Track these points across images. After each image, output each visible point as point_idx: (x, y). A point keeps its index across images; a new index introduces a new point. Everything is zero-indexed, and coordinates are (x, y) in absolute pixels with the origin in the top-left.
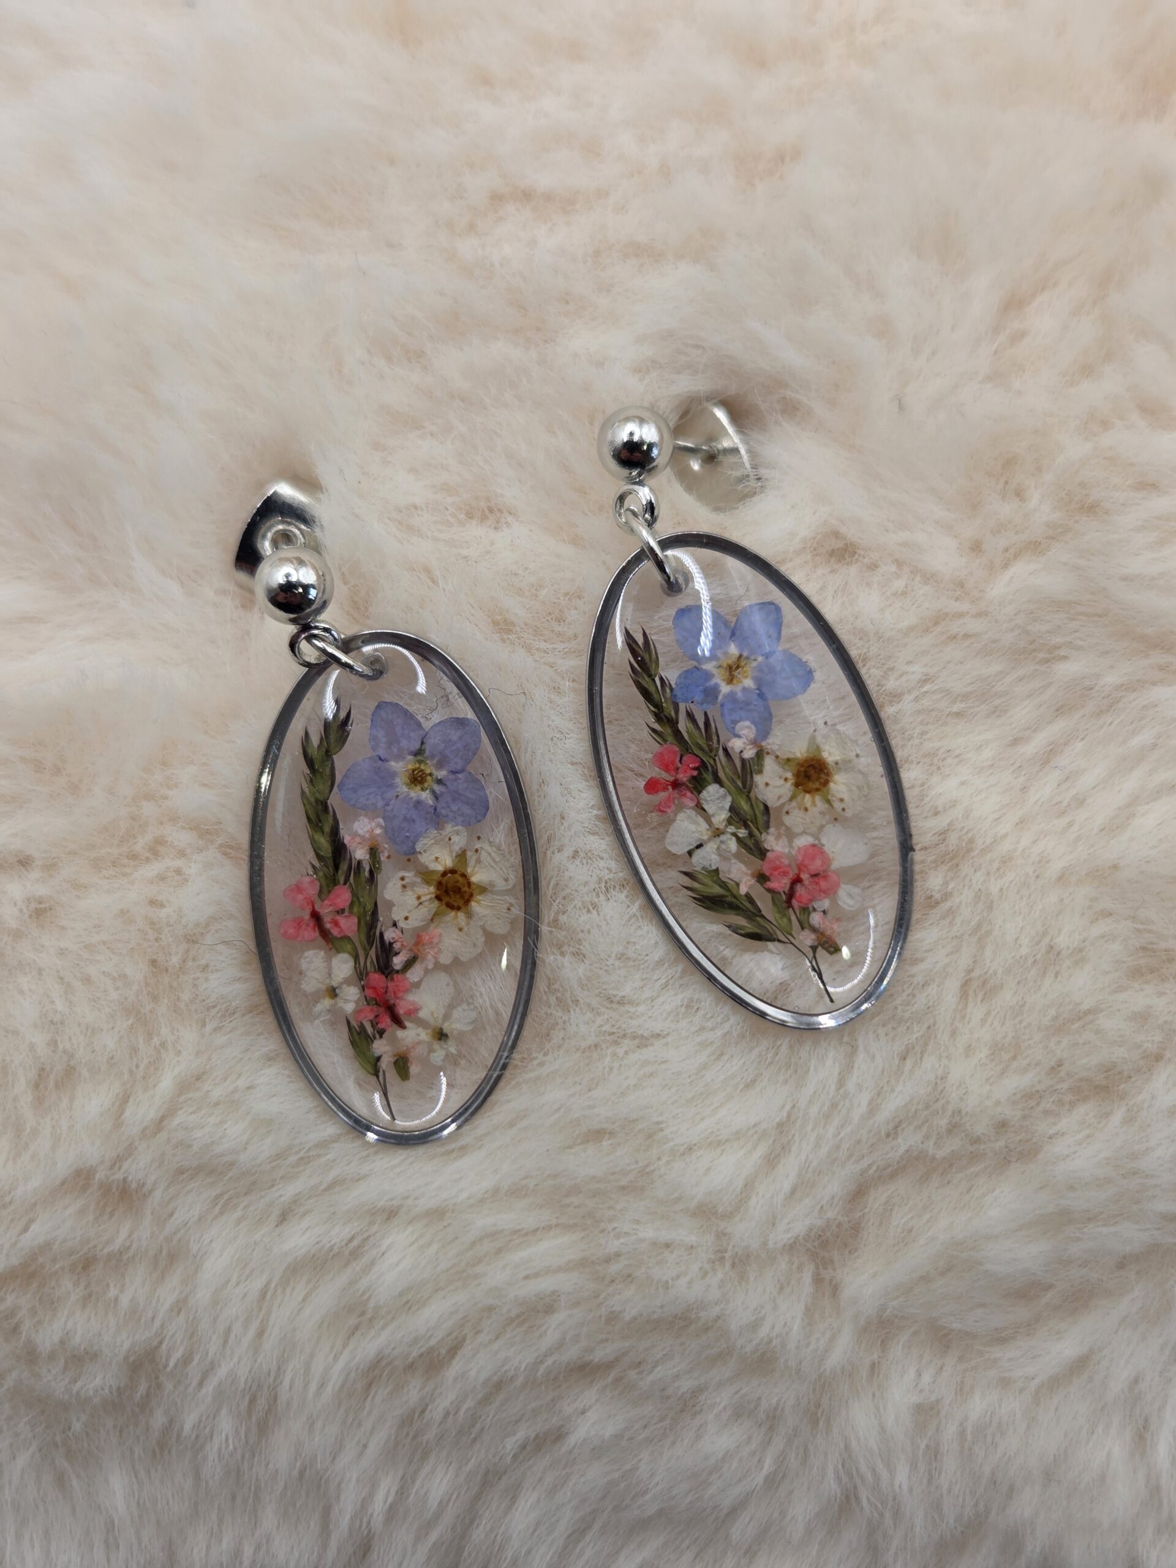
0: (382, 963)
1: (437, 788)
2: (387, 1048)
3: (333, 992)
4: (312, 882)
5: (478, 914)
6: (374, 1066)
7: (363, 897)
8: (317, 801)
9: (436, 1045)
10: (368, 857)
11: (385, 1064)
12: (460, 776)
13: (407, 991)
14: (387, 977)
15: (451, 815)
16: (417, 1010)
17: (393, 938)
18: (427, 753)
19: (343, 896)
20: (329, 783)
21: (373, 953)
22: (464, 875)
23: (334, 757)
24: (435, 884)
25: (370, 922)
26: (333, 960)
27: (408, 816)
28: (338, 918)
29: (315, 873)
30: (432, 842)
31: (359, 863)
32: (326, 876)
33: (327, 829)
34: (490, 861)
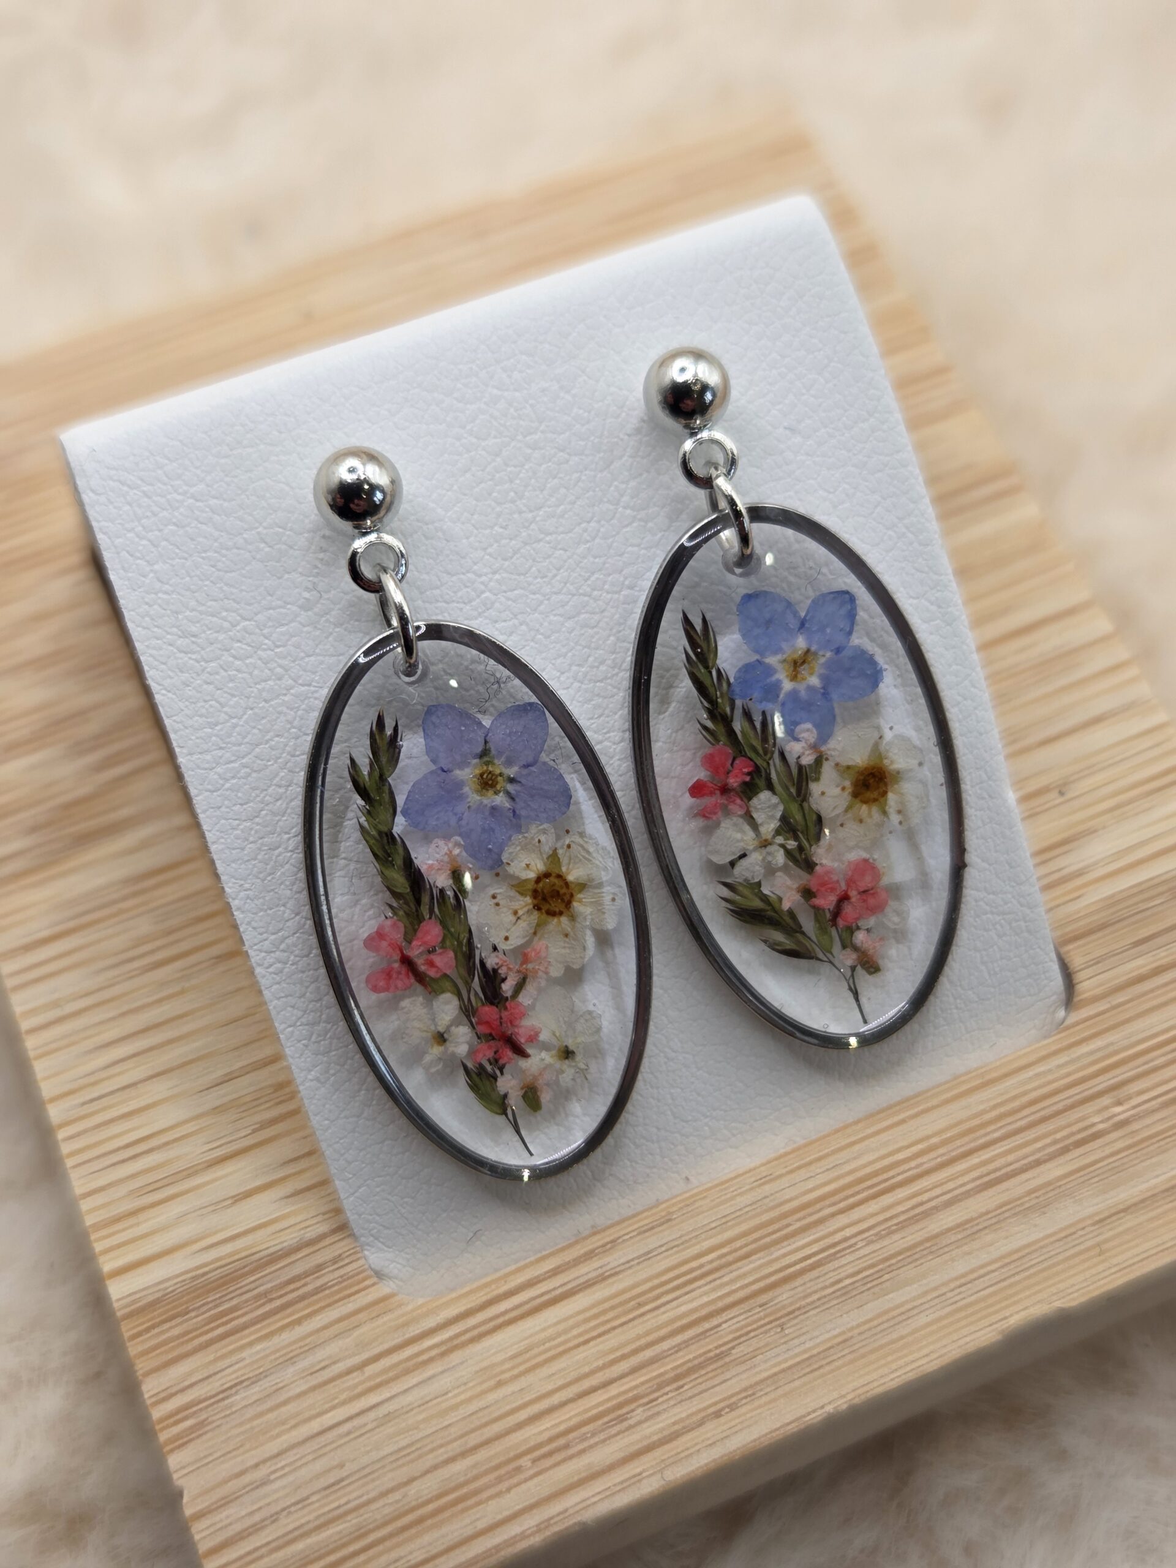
0: (489, 994)
1: (510, 787)
2: (514, 1082)
3: (441, 1038)
4: (394, 925)
5: (582, 914)
6: (500, 1105)
7: (453, 927)
8: (380, 833)
9: (564, 1065)
10: (451, 882)
11: (515, 1101)
12: (533, 769)
13: (523, 1015)
14: (499, 1007)
15: (532, 814)
16: (537, 1034)
17: (497, 964)
18: (493, 752)
19: (432, 931)
20: (391, 810)
21: (476, 984)
22: (559, 876)
23: (390, 779)
24: (530, 893)
25: (467, 952)
26: (434, 1003)
27: (486, 826)
28: (432, 956)
29: (395, 913)
30: (518, 848)
31: (442, 891)
32: (407, 914)
33: (399, 861)
34: (585, 853)
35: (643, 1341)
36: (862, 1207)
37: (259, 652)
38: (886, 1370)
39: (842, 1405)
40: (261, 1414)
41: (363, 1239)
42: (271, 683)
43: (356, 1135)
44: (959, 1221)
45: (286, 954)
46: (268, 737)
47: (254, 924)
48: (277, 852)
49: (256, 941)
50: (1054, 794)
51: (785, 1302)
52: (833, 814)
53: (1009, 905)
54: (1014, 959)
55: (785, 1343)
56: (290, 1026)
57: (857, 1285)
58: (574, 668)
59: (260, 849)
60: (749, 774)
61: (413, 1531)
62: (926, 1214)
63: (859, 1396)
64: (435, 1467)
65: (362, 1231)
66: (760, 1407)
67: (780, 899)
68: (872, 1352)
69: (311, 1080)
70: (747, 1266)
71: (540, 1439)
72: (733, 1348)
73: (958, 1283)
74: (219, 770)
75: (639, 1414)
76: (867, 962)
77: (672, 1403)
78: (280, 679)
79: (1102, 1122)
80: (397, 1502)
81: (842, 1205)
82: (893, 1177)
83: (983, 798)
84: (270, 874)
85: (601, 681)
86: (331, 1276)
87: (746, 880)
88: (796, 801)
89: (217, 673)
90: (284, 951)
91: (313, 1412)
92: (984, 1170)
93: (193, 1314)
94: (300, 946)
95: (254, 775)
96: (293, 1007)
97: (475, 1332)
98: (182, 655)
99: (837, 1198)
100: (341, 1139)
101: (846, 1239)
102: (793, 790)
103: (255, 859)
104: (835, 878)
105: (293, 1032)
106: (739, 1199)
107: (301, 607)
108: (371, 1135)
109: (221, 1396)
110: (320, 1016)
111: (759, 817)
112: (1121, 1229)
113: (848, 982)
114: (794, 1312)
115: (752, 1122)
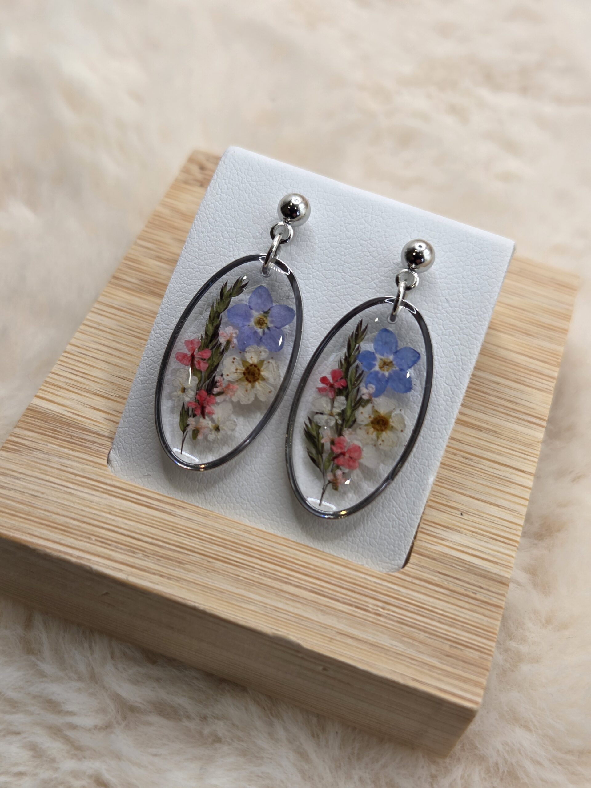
0: (209, 388)
1: (266, 330)
2: (194, 423)
3: (184, 390)
4: (198, 342)
5: (256, 388)
6: (184, 427)
7: (215, 358)
9: (213, 432)
10: (225, 343)
11: (190, 429)
12: (278, 330)
13: (213, 404)
14: (208, 394)
15: (266, 343)
16: (213, 413)
17: (218, 380)
18: (269, 315)
19: (207, 354)
20: (225, 307)
21: (207, 382)
22: (259, 370)
23: (232, 298)
24: (246, 367)
25: (213, 368)
26: (190, 377)
27: (249, 335)
28: (201, 361)
29: (201, 339)
30: (253, 350)
31: (220, 344)
32: (205, 343)
33: (215, 324)
34: (272, 370)
35: (162, 539)
36: (268, 564)
37: (230, 240)
39: (201, 607)
41: (114, 446)
42: (226, 251)
43: (139, 409)
44: (294, 593)
46: (212, 265)
48: (186, 301)
49: (159, 322)
50: (459, 513)
51: (216, 567)
52: (360, 423)
53: (404, 518)
54: (392, 540)
55: (204, 577)
56: (147, 357)
57: (243, 581)
58: (319, 318)
59: (182, 296)
60: (342, 386)
61: (43, 526)
62: (286, 583)
64: (67, 517)
66: (177, 586)
67: (323, 437)
68: (227, 602)
69: (140, 379)
70: (216, 548)
71: (104, 536)
72: (187, 564)
73: (275, 608)
74: (190, 263)
75: (140, 556)
76: (335, 484)
77: (152, 561)
78: (230, 252)
79: (372, 608)
80: (47, 515)
82: (287, 564)
83: (421, 472)
85: (324, 329)
86: (95, 447)
87: (317, 422)
88: (352, 409)
89: (213, 236)
90: (164, 332)
91: (51, 474)
92: (318, 587)
93: (47, 424)
95: (199, 273)
97: (118, 495)
98: (208, 223)
99: (263, 555)
101: (254, 567)
102: (353, 404)
103: (179, 297)
104: (345, 444)
105: (146, 359)
106: (233, 529)
107: (253, 237)
108: (143, 413)
109: (31, 449)
111: (336, 404)
112: (344, 641)
113: (324, 486)
114: (215, 571)
115: (261, 517)
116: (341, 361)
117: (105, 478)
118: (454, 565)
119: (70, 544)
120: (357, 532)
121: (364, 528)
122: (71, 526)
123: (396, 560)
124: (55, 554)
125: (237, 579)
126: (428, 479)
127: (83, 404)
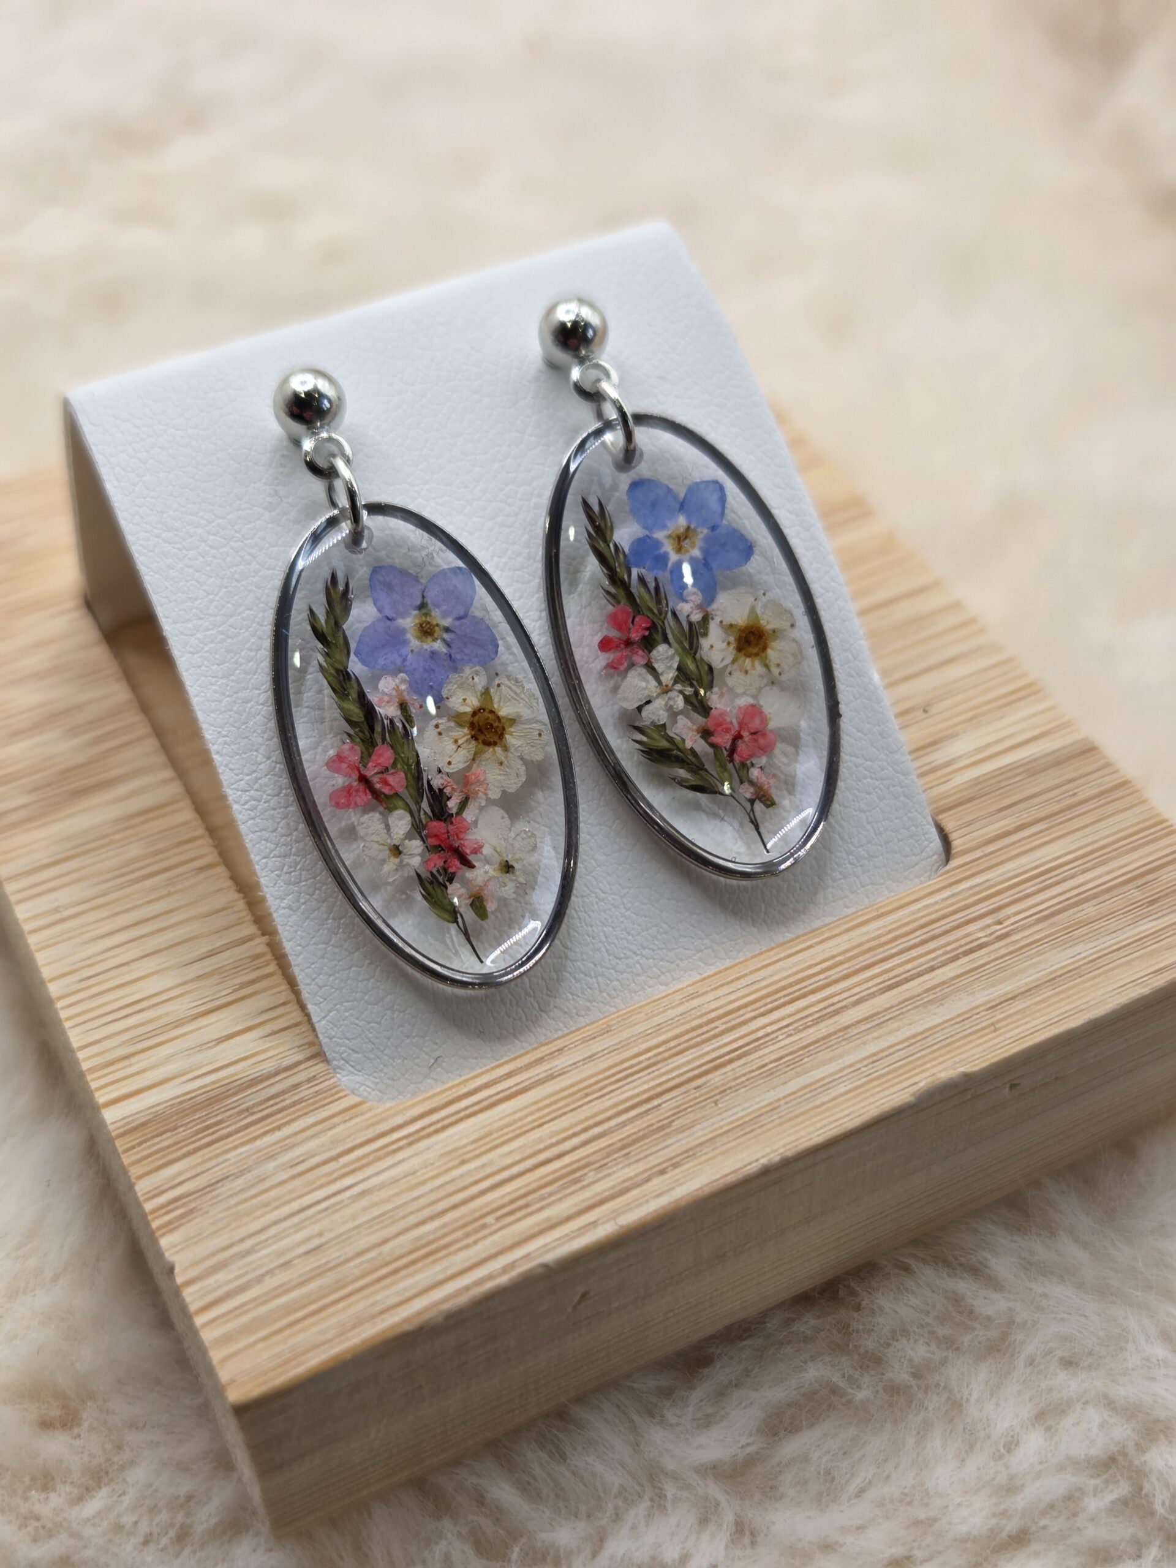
0: (437, 811)
1: (446, 636)
2: (462, 891)
4: (352, 749)
5: (513, 745)
6: (451, 914)
7: (403, 753)
8: (337, 671)
9: (505, 879)
10: (399, 713)
11: (464, 910)
12: (464, 621)
13: (467, 830)
14: (446, 823)
15: (465, 658)
16: (481, 847)
17: (442, 785)
18: (430, 606)
19: (384, 755)
20: (346, 652)
21: (425, 804)
22: (492, 712)
23: (344, 627)
24: (468, 725)
25: (416, 773)
26: (389, 818)
27: (427, 667)
28: (385, 776)
29: (353, 741)
30: (455, 686)
31: (392, 721)
32: (363, 741)
33: (354, 694)
34: (512, 694)
35: (591, 1122)
36: (781, 1010)
37: (232, 543)
38: (811, 1129)
39: (775, 1158)
40: (246, 1200)
41: (335, 1062)
42: (242, 567)
43: (326, 960)
44: (867, 1015)
45: (259, 793)
46: (239, 611)
47: (231, 766)
48: (249, 705)
49: (233, 781)
51: (718, 1084)
52: (722, 665)
53: (886, 771)
54: (896, 821)
55: (720, 1114)
56: (264, 858)
57: (780, 1067)
59: (235, 702)
60: (647, 629)
61: (388, 1281)
62: (837, 1012)
63: (790, 1150)
65: (335, 1055)
66: (700, 1163)
67: (684, 740)
68: (797, 1116)
69: (285, 908)
70: (681, 1060)
71: (501, 1202)
72: (673, 1121)
73: (871, 1060)
74: (199, 636)
75: (591, 1176)
76: (764, 796)
77: (620, 1166)
78: (249, 564)
79: (986, 936)
80: (373, 1259)
81: (762, 1010)
82: (805, 987)
83: (852, 676)
84: (245, 723)
86: (307, 1092)
87: (653, 723)
88: (690, 654)
89: (197, 559)
90: (257, 790)
91: (294, 1195)
92: (886, 977)
93: (181, 1129)
94: (272, 786)
95: (229, 640)
96: (266, 840)
97: (440, 1125)
98: (167, 545)
99: (758, 1005)
100: (312, 964)
101: (768, 1035)
102: (687, 645)
103: (231, 710)
104: (728, 720)
105: (266, 863)
106: (669, 1012)
107: (266, 509)
108: (339, 961)
109: (208, 1189)
110: (291, 850)
111: (659, 667)
112: (1012, 1011)
113: (749, 814)
114: (725, 1091)
115: (678, 961)
116: (608, 593)
117: (384, 1120)
118: (1003, 784)
119: (468, 1264)
120: (838, 854)
121: (842, 839)
122: (432, 1237)
123: (926, 847)
124: (463, 1300)
125: (767, 1073)
126: (871, 679)
127: (198, 1049)
